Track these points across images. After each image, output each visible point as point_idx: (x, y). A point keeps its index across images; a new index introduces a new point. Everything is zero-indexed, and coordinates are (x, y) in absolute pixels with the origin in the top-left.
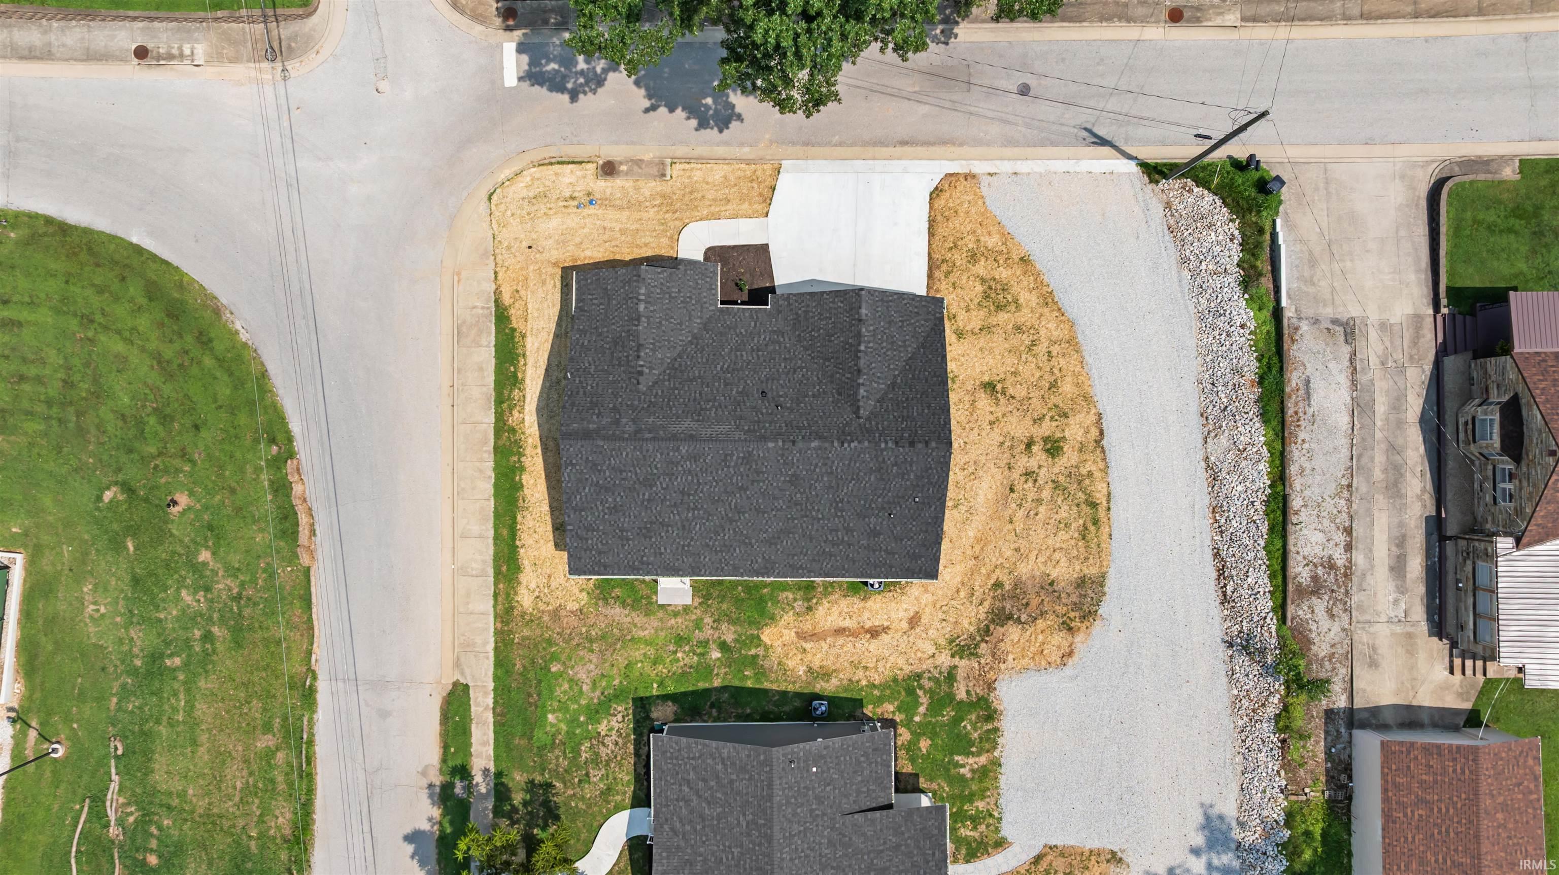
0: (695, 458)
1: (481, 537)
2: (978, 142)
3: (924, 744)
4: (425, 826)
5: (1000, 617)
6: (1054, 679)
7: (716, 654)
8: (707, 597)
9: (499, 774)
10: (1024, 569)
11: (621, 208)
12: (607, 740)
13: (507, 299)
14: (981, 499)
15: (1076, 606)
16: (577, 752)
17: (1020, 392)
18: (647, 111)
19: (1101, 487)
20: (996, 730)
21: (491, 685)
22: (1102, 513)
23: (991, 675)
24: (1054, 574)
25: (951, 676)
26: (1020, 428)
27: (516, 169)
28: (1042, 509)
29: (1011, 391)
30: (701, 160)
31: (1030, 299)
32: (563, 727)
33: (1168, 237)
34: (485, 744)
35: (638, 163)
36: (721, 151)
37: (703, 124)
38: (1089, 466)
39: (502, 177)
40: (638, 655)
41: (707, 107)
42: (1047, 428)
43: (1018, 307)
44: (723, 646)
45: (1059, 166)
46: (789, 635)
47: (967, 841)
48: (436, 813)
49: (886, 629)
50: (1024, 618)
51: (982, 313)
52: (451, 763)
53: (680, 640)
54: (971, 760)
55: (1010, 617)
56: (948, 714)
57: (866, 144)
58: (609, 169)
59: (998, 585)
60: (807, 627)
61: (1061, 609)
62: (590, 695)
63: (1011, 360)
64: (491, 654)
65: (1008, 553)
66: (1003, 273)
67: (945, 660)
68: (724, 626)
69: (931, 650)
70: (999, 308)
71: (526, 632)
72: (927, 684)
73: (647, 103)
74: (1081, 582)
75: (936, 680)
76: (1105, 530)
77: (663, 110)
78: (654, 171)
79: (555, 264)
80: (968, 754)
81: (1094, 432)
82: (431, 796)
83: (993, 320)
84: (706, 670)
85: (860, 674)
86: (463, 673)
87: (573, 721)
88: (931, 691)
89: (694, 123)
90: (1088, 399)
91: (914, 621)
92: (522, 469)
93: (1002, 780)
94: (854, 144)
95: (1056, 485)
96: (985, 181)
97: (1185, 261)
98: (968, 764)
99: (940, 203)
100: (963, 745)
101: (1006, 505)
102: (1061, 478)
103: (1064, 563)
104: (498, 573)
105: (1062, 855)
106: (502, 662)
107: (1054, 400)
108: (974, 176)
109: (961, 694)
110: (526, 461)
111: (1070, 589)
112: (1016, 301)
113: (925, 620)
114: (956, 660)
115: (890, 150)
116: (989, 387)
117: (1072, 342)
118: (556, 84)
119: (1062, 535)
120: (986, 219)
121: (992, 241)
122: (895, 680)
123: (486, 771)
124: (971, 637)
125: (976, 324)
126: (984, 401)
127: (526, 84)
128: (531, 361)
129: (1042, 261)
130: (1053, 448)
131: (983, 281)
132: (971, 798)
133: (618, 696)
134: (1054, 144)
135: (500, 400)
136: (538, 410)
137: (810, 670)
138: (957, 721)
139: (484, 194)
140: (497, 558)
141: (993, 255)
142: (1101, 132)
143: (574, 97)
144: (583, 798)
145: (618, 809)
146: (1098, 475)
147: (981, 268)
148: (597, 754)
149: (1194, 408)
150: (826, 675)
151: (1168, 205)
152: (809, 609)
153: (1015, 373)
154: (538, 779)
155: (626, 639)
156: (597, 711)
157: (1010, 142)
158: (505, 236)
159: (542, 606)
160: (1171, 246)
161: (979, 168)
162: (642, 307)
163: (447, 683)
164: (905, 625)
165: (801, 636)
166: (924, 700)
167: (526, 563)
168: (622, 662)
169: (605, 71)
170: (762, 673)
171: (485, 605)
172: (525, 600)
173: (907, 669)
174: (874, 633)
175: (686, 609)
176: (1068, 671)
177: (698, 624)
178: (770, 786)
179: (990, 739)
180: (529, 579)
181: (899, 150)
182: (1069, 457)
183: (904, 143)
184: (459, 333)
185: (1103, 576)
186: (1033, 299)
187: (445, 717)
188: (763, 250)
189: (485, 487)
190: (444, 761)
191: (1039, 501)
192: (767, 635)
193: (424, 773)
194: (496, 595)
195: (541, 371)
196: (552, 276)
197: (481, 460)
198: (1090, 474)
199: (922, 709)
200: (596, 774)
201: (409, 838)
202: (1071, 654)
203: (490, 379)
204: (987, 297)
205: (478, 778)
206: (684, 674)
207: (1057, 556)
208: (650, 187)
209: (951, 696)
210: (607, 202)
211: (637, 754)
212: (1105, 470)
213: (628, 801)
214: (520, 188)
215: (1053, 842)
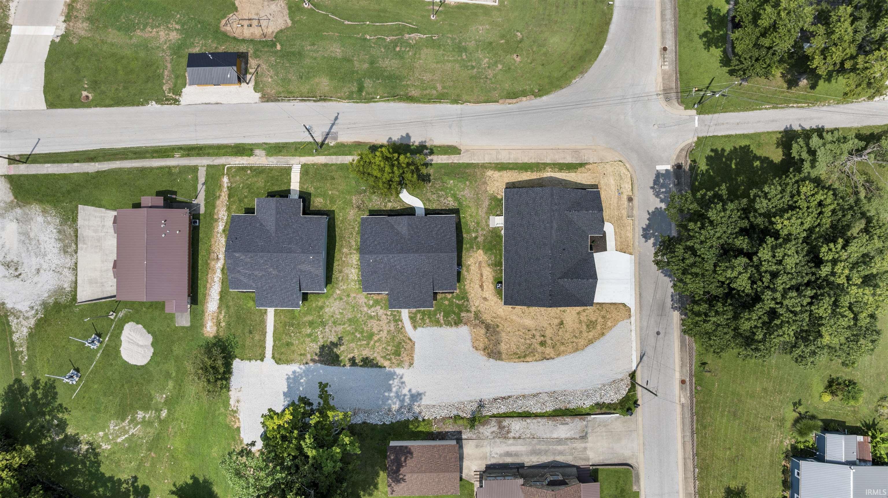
0: (545, 229)
1: (509, 158)
2: (641, 319)
3: (446, 302)
4: (412, 140)
5: (488, 327)
6: (469, 344)
7: (474, 235)
8: (492, 232)
9: (431, 164)
10: (503, 334)
11: (618, 203)
12: (446, 200)
13: (587, 167)
14: (525, 321)
15: (492, 351)
16: (442, 190)
17: (560, 333)
18: (648, 212)
19: (531, 359)
20: (452, 326)
21: (461, 162)
22: (522, 359)
23: (469, 324)
24: (502, 344)
25: (468, 311)
26: (549, 333)
27: (630, 169)
28: (523, 340)
29: (560, 330)
30: (634, 229)
31: (591, 335)
32: (449, 186)
33: (611, 380)
34: (442, 160)
35: (632, 209)
36: (637, 235)
37: (644, 229)
38: (537, 355)
39: (627, 165)
40: (473, 210)
41: (649, 231)
42: (549, 342)
43: (588, 332)
44: (476, 237)
45: (634, 345)
46: (480, 259)
47: (415, 317)
48: (417, 144)
49: (482, 290)
50: (488, 334)
51: (586, 320)
52: (434, 149)
53: (478, 223)
54: (442, 318)
55: (488, 330)
56: (457, 310)
57: (640, 282)
58: (630, 199)
59: (498, 326)
60: (483, 264)
61: (491, 346)
62: (460, 194)
63: (571, 330)
64: (471, 162)
65: (508, 329)
66: (599, 327)
67: (473, 309)
68: (483, 238)
69: (476, 305)
70: (588, 326)
71: (478, 173)
72: (466, 303)
73: (650, 211)
74: (500, 353)
75: (467, 306)
76: (517, 360)
77: (648, 216)
78: (630, 214)
79: (599, 182)
80: (444, 317)
81: (548, 357)
82: (422, 142)
83: (583, 324)
84: (468, 232)
85: (468, 282)
86: (464, 152)
87: (451, 189)
88: (463, 305)
89: (645, 227)
90: (559, 355)
91: (485, 299)
92: (532, 172)
93: (436, 328)
94: (639, 278)
95: (530, 345)
96: (628, 321)
97: (604, 386)
98: (440, 316)
99: (621, 307)
100: (447, 315)
101: (523, 329)
102: (533, 346)
103: (506, 347)
104: (498, 164)
105: (412, 347)
106: (469, 165)
107: (558, 344)
108: (630, 318)
109: (463, 314)
110: (535, 173)
111: (498, 349)
112: (590, 331)
113: (486, 303)
114: (473, 313)
115: (638, 289)
116: (562, 323)
117: (577, 350)
118: (656, 182)
119: (515, 347)
120: (616, 322)
121: (609, 324)
122: (466, 293)
123: (432, 160)
124: (481, 318)
125: (582, 318)
126: (557, 321)
127: (655, 172)
128: (567, 174)
129: (603, 340)
130: (543, 344)
131: (596, 321)
132: (430, 318)
133: (460, 203)
134: (641, 343)
135: (554, 164)
136: (551, 177)
137: (469, 265)
138: (454, 313)
139: (621, 159)
140: (502, 163)
141: (604, 324)
142: (645, 358)
143: (652, 188)
144: (427, 192)
145: (424, 204)
146: (534, 358)
147: (600, 320)
148: (441, 197)
149: (556, 389)
150: (468, 271)
151: (622, 380)
152: (489, 265)
153: (566, 331)
154: (432, 178)
155: (478, 206)
156: (454, 196)
157: (641, 329)
158: (608, 166)
159: (487, 178)
160: (609, 381)
161: (633, 319)
162: (591, 212)
163: (461, 147)
164: (484, 296)
165: (480, 263)
166: (460, 303)
167: (501, 173)
168: (470, 205)
169: (660, 198)
170: (468, 250)
171: (487, 160)
172: (489, 173)
173: (470, 297)
174: (481, 286)
175: (488, 225)
176: (471, 348)
177: (483, 229)
178: (445, 252)
179: (448, 324)
180: (496, 174)
181: (638, 293)
182: (540, 349)
183: (640, 294)
184: (576, 151)
185: (502, 360)
186: (590, 337)
187: (449, 147)
188: (605, 250)
189: (526, 160)
190: (435, 146)
191: (525, 339)
192: (480, 252)
193: (431, 140)
194: (490, 163)
195: (564, 178)
196: (595, 181)
197: (535, 159)
198: (535, 356)
199: (457, 302)
200: (435, 197)
201: (407, 135)
202: (477, 349)
203: (561, 161)
204: (591, 322)
205: (430, 158)
206: (467, 225)
207: (508, 345)
208: (624, 213)
209: (462, 311)
210: (619, 198)
211: (442, 210)
212: (536, 360)
213: (427, 207)
214: (623, 170)
215: (416, 344)
